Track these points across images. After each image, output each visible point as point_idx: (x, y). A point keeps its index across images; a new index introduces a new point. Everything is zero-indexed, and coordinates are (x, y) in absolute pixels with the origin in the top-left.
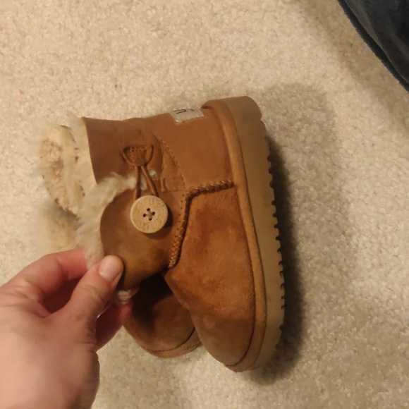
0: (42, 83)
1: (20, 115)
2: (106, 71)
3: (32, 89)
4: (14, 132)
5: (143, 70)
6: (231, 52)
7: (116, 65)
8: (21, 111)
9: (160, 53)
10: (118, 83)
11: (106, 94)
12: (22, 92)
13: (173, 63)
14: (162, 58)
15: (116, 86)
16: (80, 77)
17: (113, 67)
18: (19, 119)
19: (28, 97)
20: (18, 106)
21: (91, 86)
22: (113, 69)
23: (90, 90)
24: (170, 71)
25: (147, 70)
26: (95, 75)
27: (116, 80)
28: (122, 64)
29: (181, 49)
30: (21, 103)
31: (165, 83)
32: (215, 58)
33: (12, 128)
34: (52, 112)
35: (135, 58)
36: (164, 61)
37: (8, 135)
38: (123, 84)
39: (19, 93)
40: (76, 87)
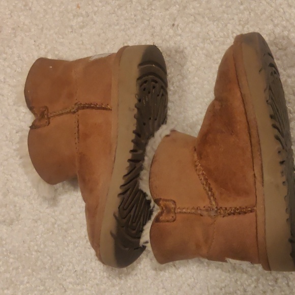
0: (100, 4)
1: (72, 27)
2: (167, 10)
3: (90, 6)
4: (62, 40)
5: (203, 17)
6: (291, 24)
7: (177, 6)
8: (74, 23)
9: (224, 7)
10: (176, 23)
11: (161, 29)
12: (78, 7)
13: (233, 19)
14: (224, 12)
15: (173, 25)
16: (139, 8)
17: (175, 8)
18: (70, 30)
19: (84, 13)
20: (72, 18)
21: (148, 19)
22: (174, 10)
23: (146, 22)
24: (229, 25)
25: (207, 19)
26: (154, 10)
27: (175, 20)
28: (185, 7)
29: (245, 9)
30: (74, 16)
31: (222, 34)
32: (276, 26)
33: (60, 37)
34: (104, 32)
35: (198, 5)
36: (225, 15)
37: (54, 42)
38: (180, 25)
39: (75, 7)
40: (133, 16)
